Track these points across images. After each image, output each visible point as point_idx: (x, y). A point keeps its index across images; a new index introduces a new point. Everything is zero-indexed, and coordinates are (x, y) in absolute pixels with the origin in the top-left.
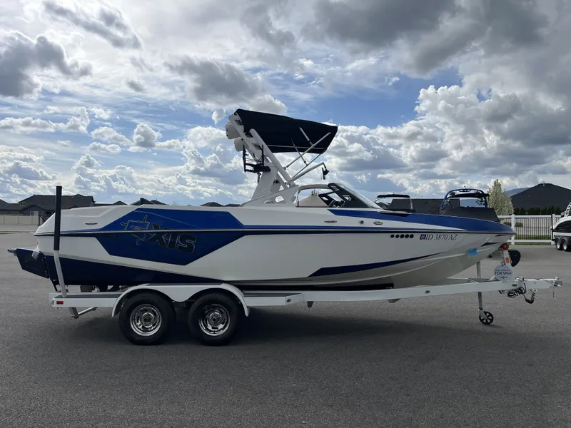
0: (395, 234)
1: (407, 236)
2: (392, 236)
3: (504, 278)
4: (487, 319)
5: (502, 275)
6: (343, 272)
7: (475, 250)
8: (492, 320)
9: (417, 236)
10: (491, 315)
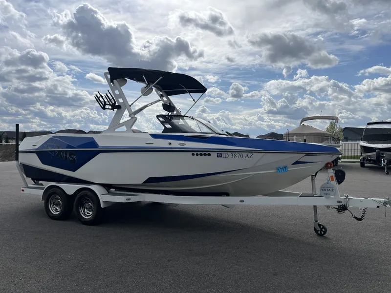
0: (195, 153)
1: (205, 155)
2: (193, 154)
3: (327, 194)
4: (321, 231)
5: (326, 192)
6: (166, 181)
7: (285, 167)
8: (325, 232)
9: (214, 155)
10: (324, 227)
